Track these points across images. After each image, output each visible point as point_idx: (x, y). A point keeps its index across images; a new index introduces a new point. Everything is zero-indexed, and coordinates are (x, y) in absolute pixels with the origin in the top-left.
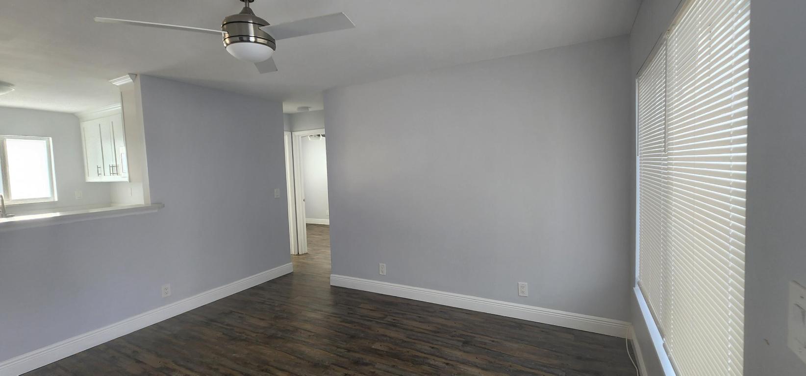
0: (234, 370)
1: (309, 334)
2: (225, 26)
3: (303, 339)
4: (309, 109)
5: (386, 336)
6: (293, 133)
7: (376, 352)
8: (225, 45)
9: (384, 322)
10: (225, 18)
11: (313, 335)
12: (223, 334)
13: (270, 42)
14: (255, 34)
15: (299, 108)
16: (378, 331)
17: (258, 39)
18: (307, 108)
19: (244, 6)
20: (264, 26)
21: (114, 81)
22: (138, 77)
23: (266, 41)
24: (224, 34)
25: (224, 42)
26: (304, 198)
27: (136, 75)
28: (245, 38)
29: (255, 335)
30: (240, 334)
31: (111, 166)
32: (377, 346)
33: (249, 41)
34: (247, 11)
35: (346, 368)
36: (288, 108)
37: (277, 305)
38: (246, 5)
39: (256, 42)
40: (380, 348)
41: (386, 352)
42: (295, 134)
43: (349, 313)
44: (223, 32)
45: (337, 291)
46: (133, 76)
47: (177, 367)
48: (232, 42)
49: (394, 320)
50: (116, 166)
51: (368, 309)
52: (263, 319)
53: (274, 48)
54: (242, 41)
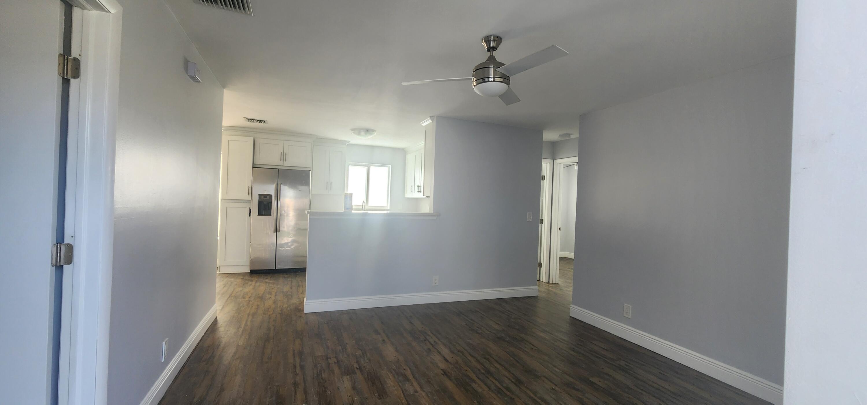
0: (465, 349)
1: (532, 347)
2: (474, 72)
3: (526, 349)
4: (571, 136)
5: (610, 376)
6: (555, 160)
7: (592, 384)
8: (473, 87)
9: (614, 364)
10: (474, 67)
11: (536, 350)
12: (466, 324)
13: (506, 79)
14: (493, 75)
15: (561, 136)
16: (603, 369)
17: (496, 79)
18: (569, 135)
19: (490, 55)
20: (500, 67)
21: (423, 123)
22: (435, 118)
23: (502, 79)
24: (473, 79)
25: (472, 85)
26: (559, 227)
27: (434, 117)
28: (486, 80)
29: (489, 332)
30: (477, 329)
31: (418, 186)
32: (595, 380)
33: (489, 81)
34: (492, 58)
35: (555, 385)
36: (549, 136)
37: (513, 317)
38: (491, 54)
39: (494, 81)
40: (598, 383)
41: (604, 388)
42: (557, 161)
43: (578, 344)
44: (472, 78)
45: (575, 322)
46: (432, 118)
47: (430, 334)
48: (478, 84)
49: (627, 365)
50: (421, 186)
51: (601, 347)
52: (499, 324)
53: (508, 84)
54: (484, 82)
